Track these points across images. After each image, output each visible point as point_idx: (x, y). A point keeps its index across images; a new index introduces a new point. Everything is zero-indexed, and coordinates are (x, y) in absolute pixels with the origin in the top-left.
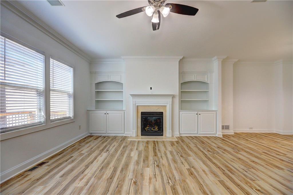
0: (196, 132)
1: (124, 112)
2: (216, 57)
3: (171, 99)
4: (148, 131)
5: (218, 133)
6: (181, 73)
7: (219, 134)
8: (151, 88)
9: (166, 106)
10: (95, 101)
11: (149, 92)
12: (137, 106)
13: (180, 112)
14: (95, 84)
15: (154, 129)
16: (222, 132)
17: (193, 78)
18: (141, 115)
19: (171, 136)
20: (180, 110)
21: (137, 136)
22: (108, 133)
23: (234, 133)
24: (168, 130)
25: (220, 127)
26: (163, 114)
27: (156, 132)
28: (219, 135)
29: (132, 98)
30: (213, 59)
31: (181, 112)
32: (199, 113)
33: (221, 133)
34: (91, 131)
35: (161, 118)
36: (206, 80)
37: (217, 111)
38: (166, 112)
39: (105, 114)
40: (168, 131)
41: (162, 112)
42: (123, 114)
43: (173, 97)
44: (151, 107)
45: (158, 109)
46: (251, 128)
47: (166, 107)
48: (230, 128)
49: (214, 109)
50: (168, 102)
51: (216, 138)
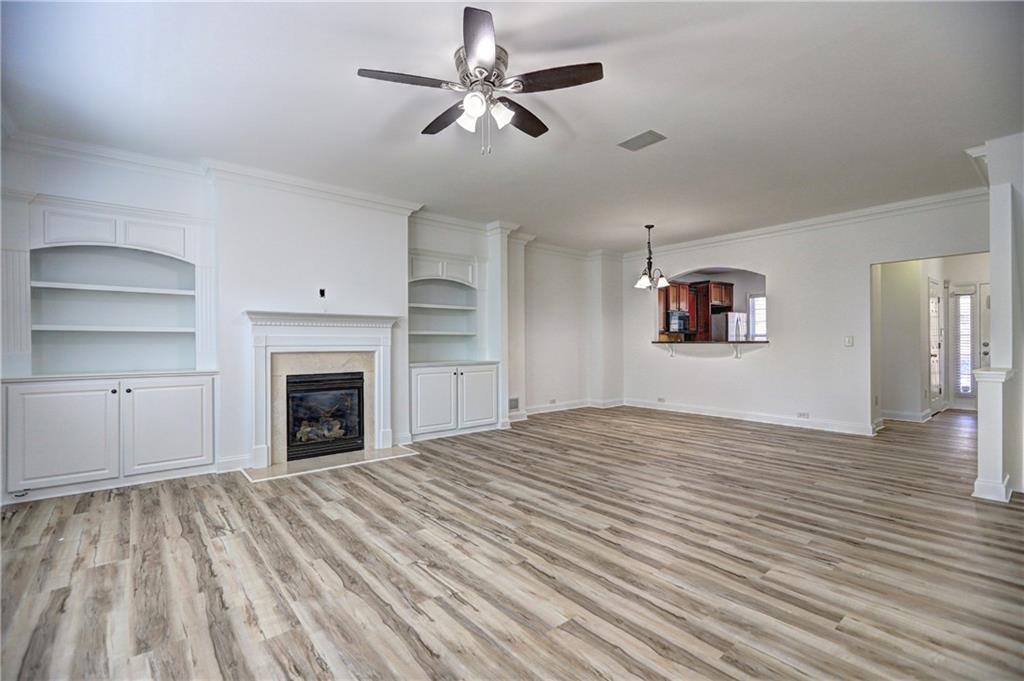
0: (452, 425)
1: (213, 379)
2: (497, 224)
3: (390, 330)
4: (308, 440)
5: (501, 420)
6: (414, 255)
7: (503, 422)
8: (322, 293)
9: (373, 352)
10: (30, 334)
11: (319, 306)
12: (272, 354)
13: (413, 370)
14: (28, 254)
15: (329, 430)
16: (510, 417)
17: (440, 271)
18: (287, 386)
19: (390, 446)
20: (412, 365)
21: (273, 464)
22: (126, 477)
23: (528, 417)
24: (379, 429)
25: (504, 405)
26: (362, 379)
27: (336, 439)
28: (503, 425)
29: (250, 323)
30: (490, 226)
32: (461, 369)
33: (507, 420)
34: (22, 482)
35: (356, 392)
36: (469, 280)
37: (498, 363)
38: (373, 371)
39: (114, 392)
40: (382, 430)
41: (361, 374)
42: (207, 389)
43: (395, 323)
44: (322, 356)
45: (348, 362)
46: (553, 401)
47: (373, 357)
48: (520, 405)
49: (488, 358)
50: (379, 339)
51: (502, 433)
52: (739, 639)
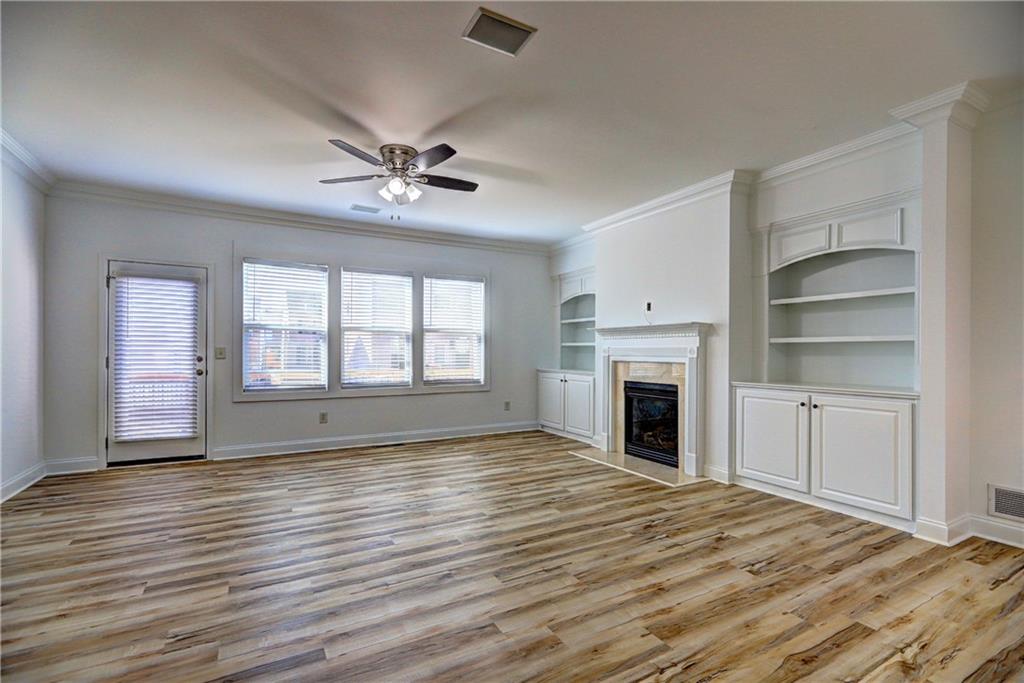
0: (799, 485)
3: (698, 338)
7: (926, 524)
8: (649, 306)
10: (560, 348)
12: (614, 362)
13: (737, 391)
14: (559, 308)
18: (625, 390)
19: (693, 474)
20: (734, 383)
21: (615, 451)
22: (566, 431)
26: (676, 392)
29: (601, 338)
31: (740, 392)
32: (815, 399)
33: (942, 525)
34: (542, 421)
38: (684, 385)
39: (562, 381)
41: (675, 387)
42: (592, 384)
47: (685, 368)
52: (207, 546)
